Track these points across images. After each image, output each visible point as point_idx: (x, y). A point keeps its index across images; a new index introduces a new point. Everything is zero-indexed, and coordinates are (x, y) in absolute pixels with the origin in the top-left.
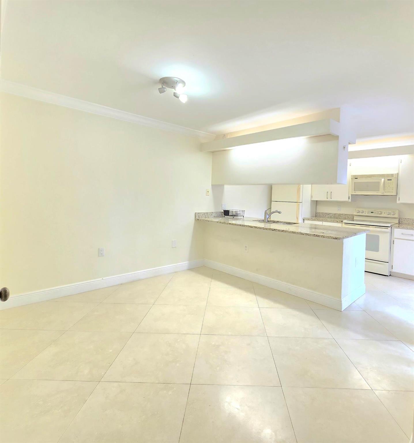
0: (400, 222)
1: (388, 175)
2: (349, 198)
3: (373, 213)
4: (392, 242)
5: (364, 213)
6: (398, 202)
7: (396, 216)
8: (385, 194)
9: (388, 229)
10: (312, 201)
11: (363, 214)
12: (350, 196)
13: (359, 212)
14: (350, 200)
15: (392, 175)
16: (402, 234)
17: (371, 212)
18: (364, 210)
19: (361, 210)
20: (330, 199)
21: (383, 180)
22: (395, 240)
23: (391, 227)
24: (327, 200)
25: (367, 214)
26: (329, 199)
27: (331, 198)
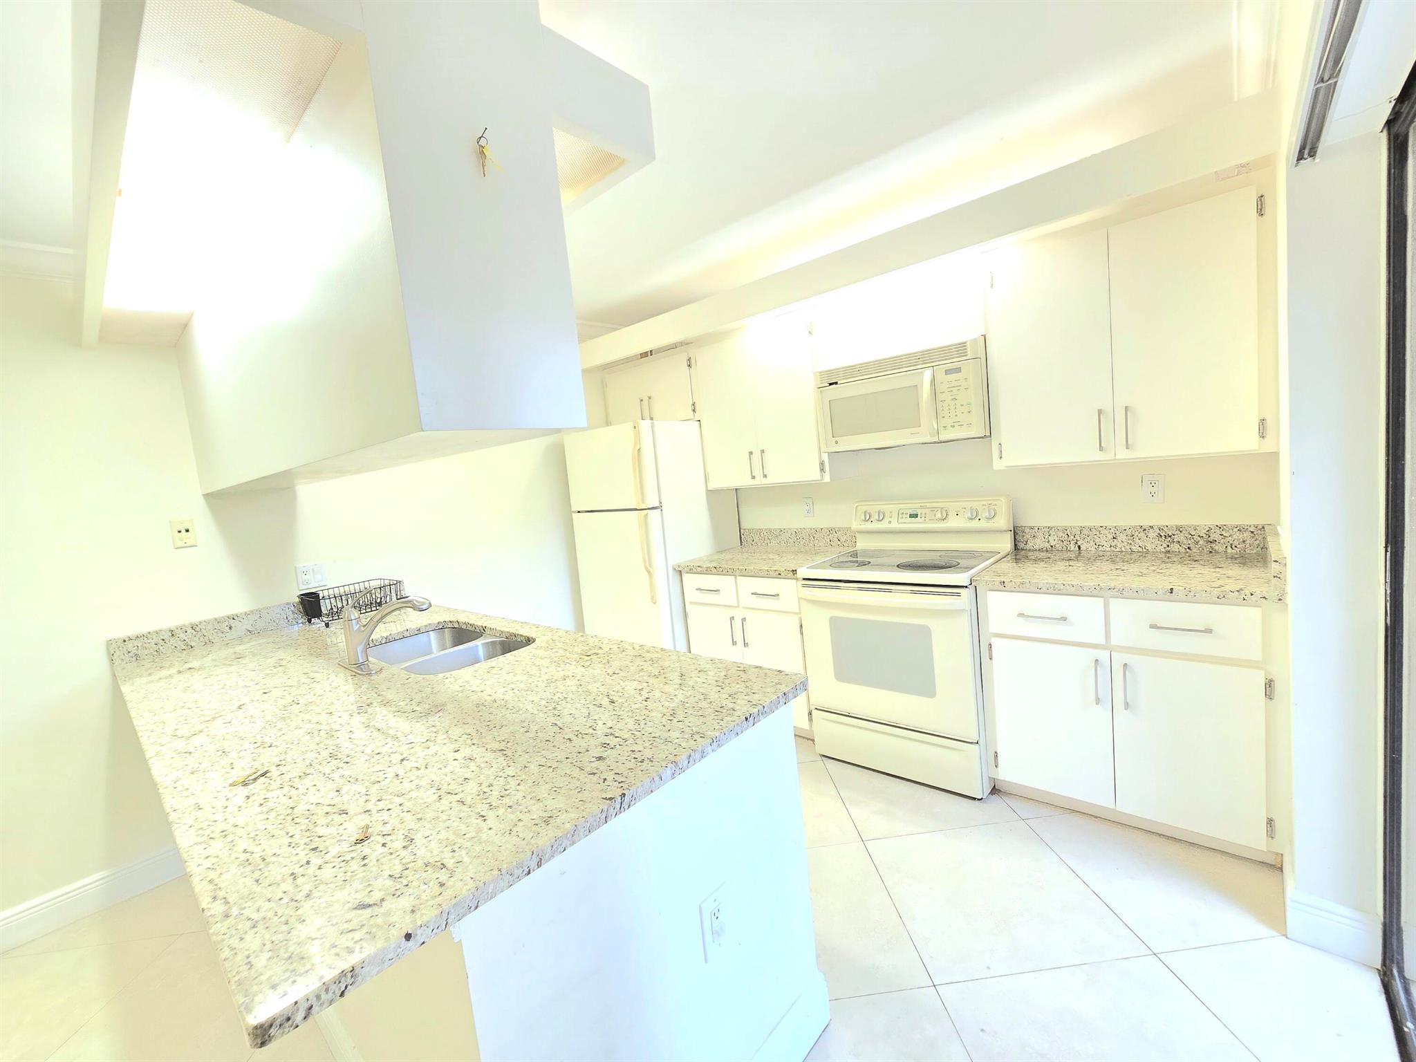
0: (1021, 545)
1: (945, 352)
2: (822, 470)
3: (916, 516)
4: (982, 653)
5: (887, 520)
6: (998, 465)
7: (1002, 522)
8: (942, 438)
9: (958, 595)
10: (714, 496)
11: (884, 525)
12: (825, 457)
13: (868, 518)
14: (827, 478)
15: (961, 348)
16: (1021, 615)
17: (911, 516)
18: (886, 508)
19: (874, 508)
20: (764, 481)
21: (928, 374)
22: (996, 642)
23: (972, 584)
24: (753, 482)
25: (895, 525)
26: (760, 481)
27: (765, 476)
